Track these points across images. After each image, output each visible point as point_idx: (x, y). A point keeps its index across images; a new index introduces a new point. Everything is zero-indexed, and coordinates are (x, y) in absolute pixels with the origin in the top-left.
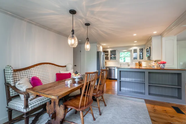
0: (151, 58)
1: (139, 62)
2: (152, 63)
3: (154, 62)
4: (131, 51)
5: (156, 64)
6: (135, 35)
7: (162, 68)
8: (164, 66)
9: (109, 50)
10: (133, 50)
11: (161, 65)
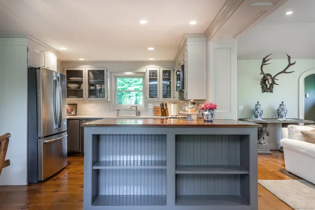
0: (185, 93)
1: (163, 105)
2: (187, 109)
3: (190, 106)
4: (143, 75)
5: (194, 109)
6: (143, 22)
7: (208, 121)
8: (212, 115)
9: (85, 69)
10: (148, 72)
11: (206, 113)
